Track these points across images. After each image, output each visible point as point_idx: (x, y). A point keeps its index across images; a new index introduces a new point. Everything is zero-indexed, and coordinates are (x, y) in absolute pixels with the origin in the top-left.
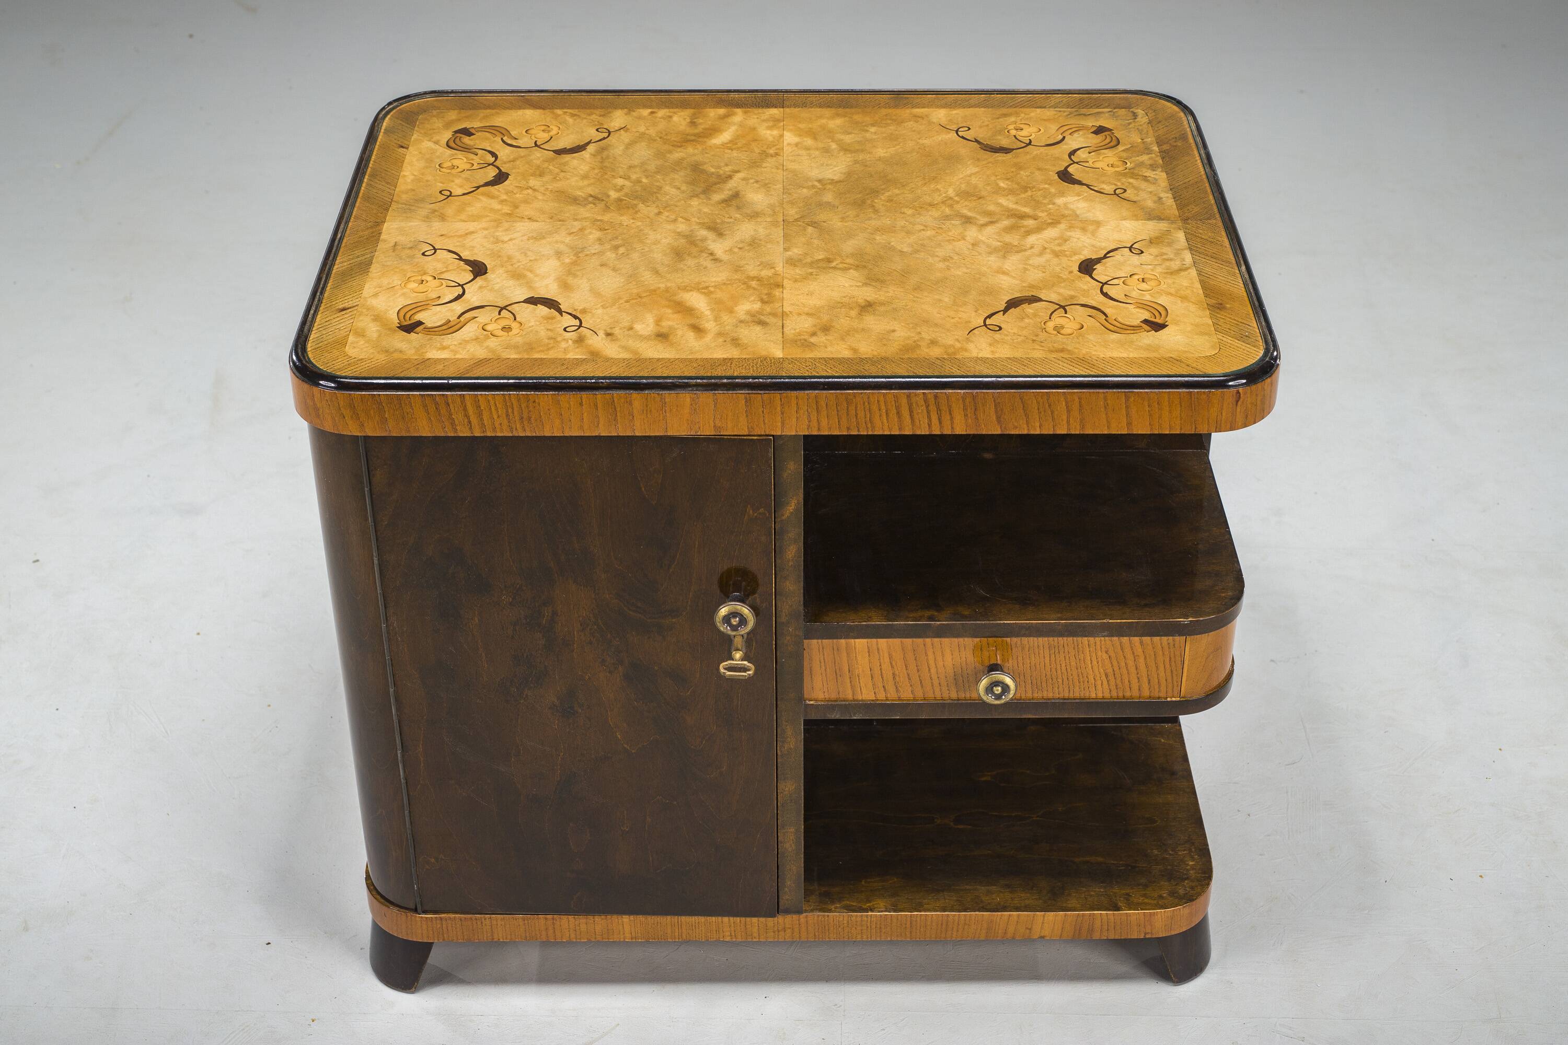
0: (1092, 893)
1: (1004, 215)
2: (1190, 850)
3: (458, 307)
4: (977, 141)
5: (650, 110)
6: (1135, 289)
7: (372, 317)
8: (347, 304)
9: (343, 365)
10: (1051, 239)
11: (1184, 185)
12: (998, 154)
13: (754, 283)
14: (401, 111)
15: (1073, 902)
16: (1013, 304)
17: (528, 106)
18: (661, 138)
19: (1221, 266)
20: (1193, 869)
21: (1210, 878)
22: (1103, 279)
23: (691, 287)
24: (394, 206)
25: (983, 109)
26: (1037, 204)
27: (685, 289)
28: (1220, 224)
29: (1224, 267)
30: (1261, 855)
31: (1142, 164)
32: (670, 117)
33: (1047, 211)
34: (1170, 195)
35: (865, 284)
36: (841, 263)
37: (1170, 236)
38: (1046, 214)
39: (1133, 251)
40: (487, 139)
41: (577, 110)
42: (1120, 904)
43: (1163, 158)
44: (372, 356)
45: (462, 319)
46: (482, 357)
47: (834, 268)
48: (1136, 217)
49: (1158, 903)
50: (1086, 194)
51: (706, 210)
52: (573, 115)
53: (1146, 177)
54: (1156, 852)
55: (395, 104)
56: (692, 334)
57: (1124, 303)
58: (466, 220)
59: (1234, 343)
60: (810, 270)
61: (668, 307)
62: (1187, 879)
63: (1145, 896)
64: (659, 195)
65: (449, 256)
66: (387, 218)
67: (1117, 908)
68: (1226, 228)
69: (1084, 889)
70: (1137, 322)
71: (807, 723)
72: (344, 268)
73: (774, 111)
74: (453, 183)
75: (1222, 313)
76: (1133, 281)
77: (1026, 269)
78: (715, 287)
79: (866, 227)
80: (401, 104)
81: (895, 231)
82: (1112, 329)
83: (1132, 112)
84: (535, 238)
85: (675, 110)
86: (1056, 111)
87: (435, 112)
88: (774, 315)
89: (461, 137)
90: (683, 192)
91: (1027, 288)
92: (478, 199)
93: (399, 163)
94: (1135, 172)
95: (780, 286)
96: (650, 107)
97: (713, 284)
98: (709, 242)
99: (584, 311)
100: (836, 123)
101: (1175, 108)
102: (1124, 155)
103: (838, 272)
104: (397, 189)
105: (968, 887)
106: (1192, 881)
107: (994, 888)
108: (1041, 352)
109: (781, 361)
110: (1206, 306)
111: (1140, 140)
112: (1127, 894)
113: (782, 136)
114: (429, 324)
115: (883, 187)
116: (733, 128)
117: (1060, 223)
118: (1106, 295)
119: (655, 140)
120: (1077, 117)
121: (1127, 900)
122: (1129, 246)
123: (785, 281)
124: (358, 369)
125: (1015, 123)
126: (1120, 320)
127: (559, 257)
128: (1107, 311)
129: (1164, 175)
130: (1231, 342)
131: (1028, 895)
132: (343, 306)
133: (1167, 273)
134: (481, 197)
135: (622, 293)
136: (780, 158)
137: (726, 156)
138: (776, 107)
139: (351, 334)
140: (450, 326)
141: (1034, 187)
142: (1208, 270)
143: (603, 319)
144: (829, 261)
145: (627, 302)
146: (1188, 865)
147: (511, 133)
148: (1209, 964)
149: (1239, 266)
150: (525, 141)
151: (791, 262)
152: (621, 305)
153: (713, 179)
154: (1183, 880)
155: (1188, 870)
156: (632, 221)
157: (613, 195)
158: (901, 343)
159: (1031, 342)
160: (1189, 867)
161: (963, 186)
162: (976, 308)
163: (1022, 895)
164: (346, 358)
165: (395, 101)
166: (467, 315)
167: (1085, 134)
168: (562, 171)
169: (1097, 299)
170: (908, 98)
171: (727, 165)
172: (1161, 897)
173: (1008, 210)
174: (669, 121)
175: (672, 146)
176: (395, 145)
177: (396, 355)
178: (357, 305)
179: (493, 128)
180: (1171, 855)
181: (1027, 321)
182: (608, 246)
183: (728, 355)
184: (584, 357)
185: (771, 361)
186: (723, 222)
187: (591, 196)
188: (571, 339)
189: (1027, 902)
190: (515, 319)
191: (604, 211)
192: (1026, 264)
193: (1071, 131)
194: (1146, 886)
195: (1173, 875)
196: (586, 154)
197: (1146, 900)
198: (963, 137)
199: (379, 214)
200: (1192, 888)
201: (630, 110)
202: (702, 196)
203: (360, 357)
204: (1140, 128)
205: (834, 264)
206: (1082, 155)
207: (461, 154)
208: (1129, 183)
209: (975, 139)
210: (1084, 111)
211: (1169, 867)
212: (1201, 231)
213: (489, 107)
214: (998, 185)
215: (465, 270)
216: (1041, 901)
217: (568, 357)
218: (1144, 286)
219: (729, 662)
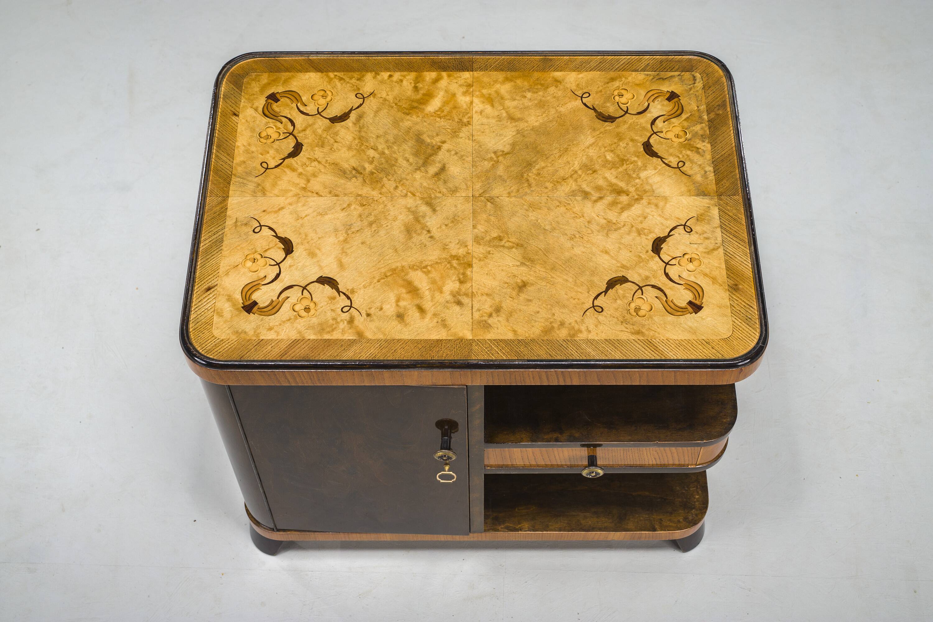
0: (642, 518)
1: (608, 190)
2: (697, 488)
3: (278, 286)
4: (594, 109)
5: (389, 73)
6: (685, 269)
7: (227, 297)
8: (210, 283)
9: (212, 346)
10: (637, 216)
11: (721, 158)
12: (607, 123)
13: (455, 263)
14: (232, 74)
15: (631, 525)
16: (611, 284)
17: (312, 68)
18: (396, 104)
19: (739, 245)
20: (698, 501)
21: (706, 508)
22: (666, 258)
23: (417, 266)
24: (234, 179)
25: (599, 72)
26: (628, 177)
27: (413, 267)
28: (741, 200)
29: (740, 246)
30: (737, 459)
31: (695, 135)
32: (401, 81)
33: (635, 186)
34: (711, 169)
35: (522, 264)
36: (508, 241)
37: (710, 213)
38: (634, 188)
39: (686, 229)
40: (287, 105)
41: (343, 73)
42: (656, 527)
43: (710, 128)
44: (228, 337)
45: (280, 299)
46: (294, 338)
47: (503, 246)
48: (690, 193)
49: (677, 525)
50: (660, 168)
51: (425, 184)
52: (341, 79)
53: (698, 148)
54: (678, 488)
55: (228, 66)
56: (418, 314)
57: (678, 284)
58: (278, 194)
59: (742, 325)
60: (489, 249)
61: (403, 286)
62: (694, 508)
63: (670, 521)
64: (396, 168)
65: (270, 234)
66: (230, 192)
67: (655, 530)
68: (745, 205)
69: (637, 515)
70: (683, 304)
71: (486, 475)
72: (207, 245)
73: (466, 75)
74: (268, 155)
75: (736, 294)
76: (684, 261)
77: (620, 248)
78: (431, 266)
79: (524, 203)
80: (232, 66)
81: (541, 207)
82: (670, 311)
83: (693, 75)
84: (321, 214)
85: (405, 73)
86: (645, 74)
87: (254, 75)
88: (466, 295)
89: (271, 103)
90: (411, 164)
91: (620, 269)
92: (284, 171)
93: (234, 131)
94: (692, 143)
95: (470, 265)
96: (390, 71)
97: (430, 263)
98: (427, 219)
99: (353, 291)
100: (505, 89)
101: (721, 72)
102: (686, 124)
103: (506, 251)
104: (235, 162)
105: (574, 513)
106: (697, 510)
107: (588, 514)
108: (627, 334)
109: (470, 343)
110: (727, 287)
111: (696, 108)
112: (661, 520)
113: (472, 103)
114: (261, 305)
115: (534, 159)
116: (442, 93)
117: (642, 199)
118: (667, 275)
119: (392, 107)
120: (658, 81)
121: (661, 523)
122: (683, 224)
123: (474, 259)
124: (220, 350)
125: (618, 88)
126: (675, 301)
127: (337, 235)
128: (667, 292)
129: (709, 146)
130: (740, 324)
131: (607, 519)
132: (208, 285)
133: (705, 252)
134: (286, 170)
135: (375, 272)
136: (470, 127)
137: (437, 124)
138: (468, 71)
139: (215, 314)
140: (273, 306)
141: (628, 160)
142: (730, 249)
143: (364, 299)
144: (500, 239)
145: (378, 281)
146: (695, 498)
147: (302, 98)
148: (704, 538)
149: (750, 246)
150: (311, 109)
151: (478, 240)
152: (375, 285)
153: (429, 151)
154: (692, 509)
155: (695, 502)
156: (380, 196)
157: (369, 168)
158: (543, 325)
159: (620, 323)
160: (695, 500)
161: (584, 158)
162: (589, 289)
163: (603, 519)
164: (213, 338)
165: (227, 64)
166: (283, 295)
167: (661, 101)
168: (336, 142)
169: (662, 281)
170: (551, 60)
171: (437, 135)
172: (679, 521)
173: (611, 185)
174: (401, 85)
175: (403, 113)
176: (229, 111)
177: (243, 335)
178: (217, 285)
179: (290, 93)
180: (686, 490)
181: (619, 302)
182: (366, 223)
183: (439, 336)
184: (354, 338)
185: (465, 342)
186: (436, 197)
187: (354, 169)
188: (346, 320)
189: (606, 524)
190: (312, 300)
191: (363, 185)
192: (621, 243)
193: (653, 97)
194: (671, 513)
195: (687, 506)
196: (349, 123)
197: (671, 524)
198: (585, 104)
199: (225, 189)
200: (696, 515)
201: (376, 74)
202: (422, 168)
203: (222, 338)
204: (697, 94)
205: (503, 243)
206: (659, 123)
207: (273, 122)
208: (688, 156)
209: (593, 107)
210: (663, 75)
211: (685, 500)
212: (729, 208)
213: (287, 70)
214: (605, 157)
215: (279, 248)
216: (613, 524)
217: (344, 338)
218: (691, 266)
219: (442, 472)
